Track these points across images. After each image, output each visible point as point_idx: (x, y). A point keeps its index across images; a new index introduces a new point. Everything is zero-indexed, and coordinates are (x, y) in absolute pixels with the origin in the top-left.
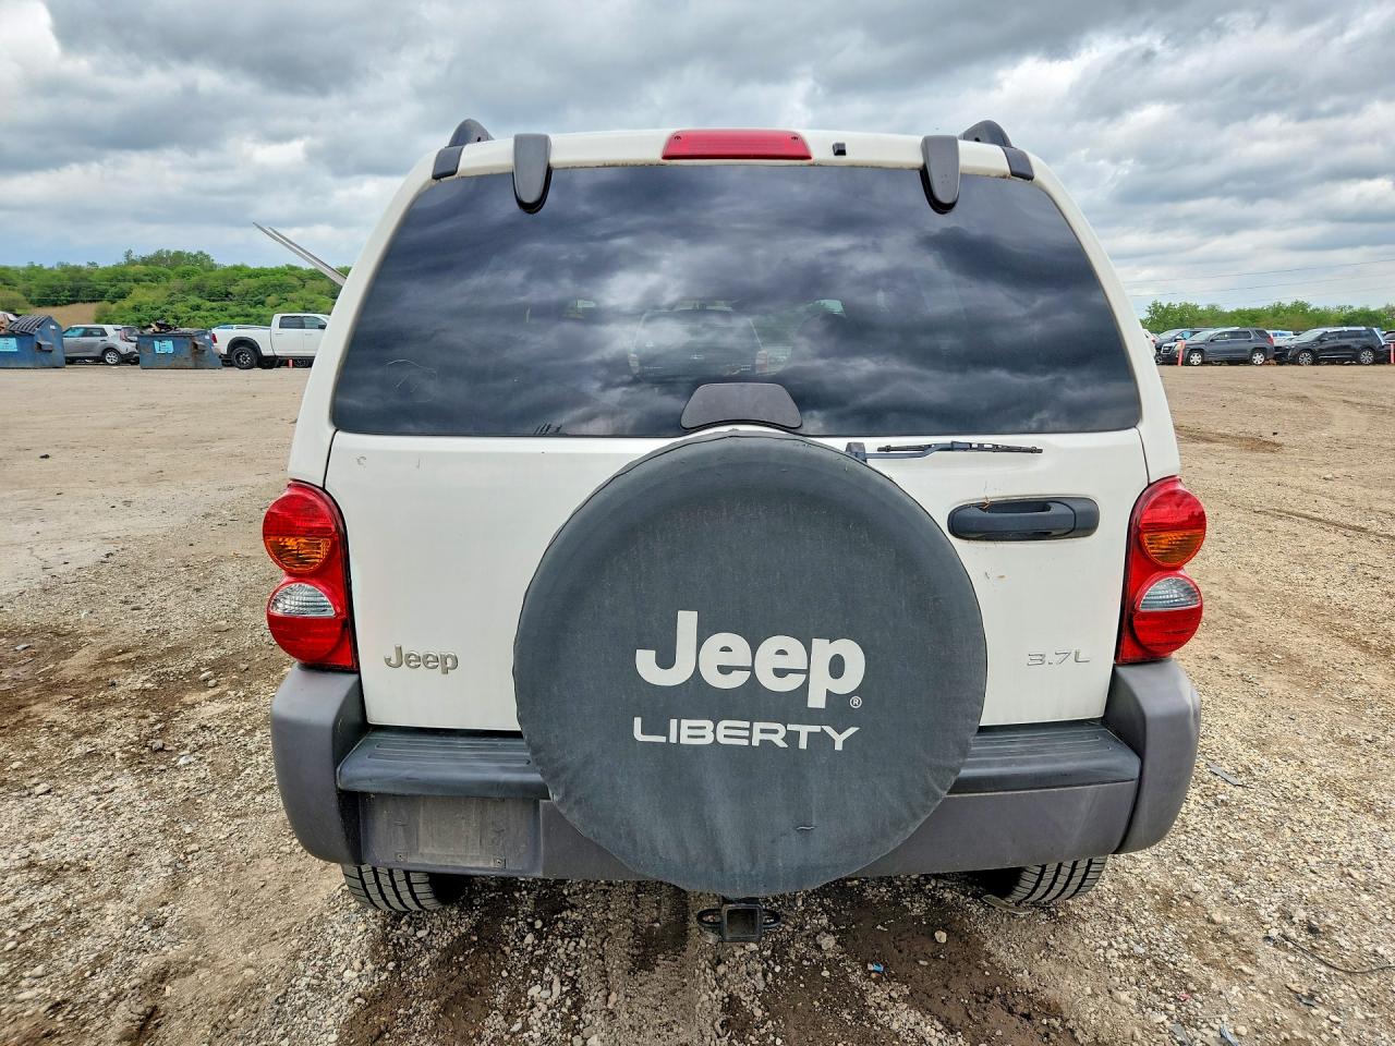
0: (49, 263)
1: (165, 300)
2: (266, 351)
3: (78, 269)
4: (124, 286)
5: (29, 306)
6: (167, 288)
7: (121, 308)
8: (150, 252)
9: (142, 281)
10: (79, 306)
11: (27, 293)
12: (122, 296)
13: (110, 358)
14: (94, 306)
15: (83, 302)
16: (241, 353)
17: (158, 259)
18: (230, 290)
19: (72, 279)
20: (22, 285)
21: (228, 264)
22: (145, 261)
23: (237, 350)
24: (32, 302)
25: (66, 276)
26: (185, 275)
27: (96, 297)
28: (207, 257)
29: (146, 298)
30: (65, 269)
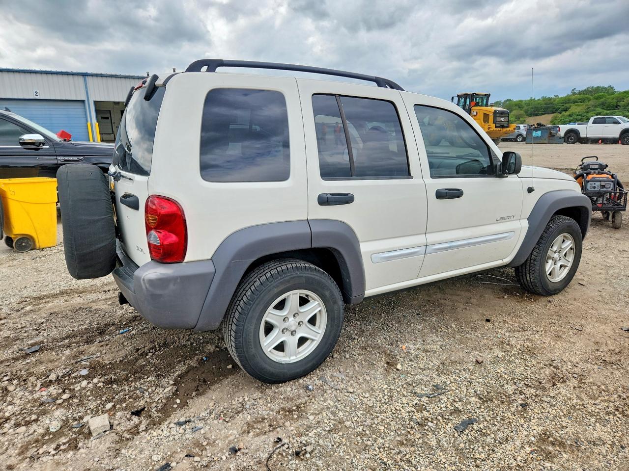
0: (538, 97)
1: (584, 111)
2: (583, 135)
3: (550, 99)
4: (567, 105)
5: (526, 116)
6: (586, 105)
7: (563, 115)
8: (583, 88)
9: (577, 102)
10: (546, 115)
11: (526, 111)
12: (566, 110)
13: (520, 139)
14: (553, 115)
15: (548, 113)
16: (570, 136)
17: (587, 91)
18: (619, 104)
19: (546, 104)
20: (526, 108)
21: (622, 91)
22: (580, 93)
23: (568, 135)
24: (527, 115)
25: (544, 103)
26: (598, 98)
27: (554, 110)
28: (613, 88)
29: (576, 111)
30: (544, 99)
